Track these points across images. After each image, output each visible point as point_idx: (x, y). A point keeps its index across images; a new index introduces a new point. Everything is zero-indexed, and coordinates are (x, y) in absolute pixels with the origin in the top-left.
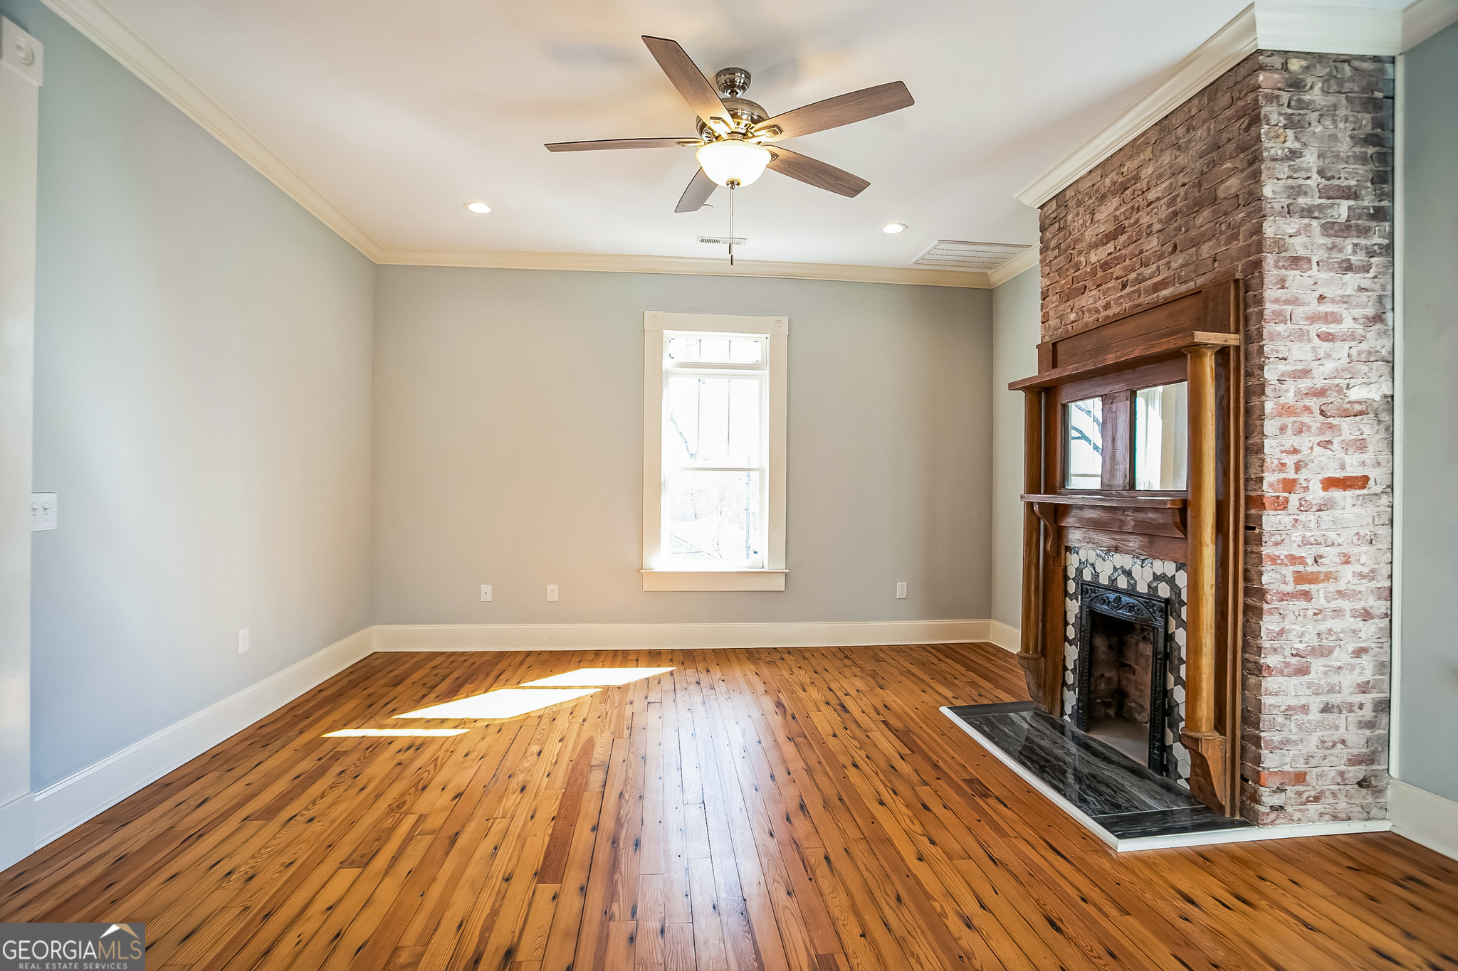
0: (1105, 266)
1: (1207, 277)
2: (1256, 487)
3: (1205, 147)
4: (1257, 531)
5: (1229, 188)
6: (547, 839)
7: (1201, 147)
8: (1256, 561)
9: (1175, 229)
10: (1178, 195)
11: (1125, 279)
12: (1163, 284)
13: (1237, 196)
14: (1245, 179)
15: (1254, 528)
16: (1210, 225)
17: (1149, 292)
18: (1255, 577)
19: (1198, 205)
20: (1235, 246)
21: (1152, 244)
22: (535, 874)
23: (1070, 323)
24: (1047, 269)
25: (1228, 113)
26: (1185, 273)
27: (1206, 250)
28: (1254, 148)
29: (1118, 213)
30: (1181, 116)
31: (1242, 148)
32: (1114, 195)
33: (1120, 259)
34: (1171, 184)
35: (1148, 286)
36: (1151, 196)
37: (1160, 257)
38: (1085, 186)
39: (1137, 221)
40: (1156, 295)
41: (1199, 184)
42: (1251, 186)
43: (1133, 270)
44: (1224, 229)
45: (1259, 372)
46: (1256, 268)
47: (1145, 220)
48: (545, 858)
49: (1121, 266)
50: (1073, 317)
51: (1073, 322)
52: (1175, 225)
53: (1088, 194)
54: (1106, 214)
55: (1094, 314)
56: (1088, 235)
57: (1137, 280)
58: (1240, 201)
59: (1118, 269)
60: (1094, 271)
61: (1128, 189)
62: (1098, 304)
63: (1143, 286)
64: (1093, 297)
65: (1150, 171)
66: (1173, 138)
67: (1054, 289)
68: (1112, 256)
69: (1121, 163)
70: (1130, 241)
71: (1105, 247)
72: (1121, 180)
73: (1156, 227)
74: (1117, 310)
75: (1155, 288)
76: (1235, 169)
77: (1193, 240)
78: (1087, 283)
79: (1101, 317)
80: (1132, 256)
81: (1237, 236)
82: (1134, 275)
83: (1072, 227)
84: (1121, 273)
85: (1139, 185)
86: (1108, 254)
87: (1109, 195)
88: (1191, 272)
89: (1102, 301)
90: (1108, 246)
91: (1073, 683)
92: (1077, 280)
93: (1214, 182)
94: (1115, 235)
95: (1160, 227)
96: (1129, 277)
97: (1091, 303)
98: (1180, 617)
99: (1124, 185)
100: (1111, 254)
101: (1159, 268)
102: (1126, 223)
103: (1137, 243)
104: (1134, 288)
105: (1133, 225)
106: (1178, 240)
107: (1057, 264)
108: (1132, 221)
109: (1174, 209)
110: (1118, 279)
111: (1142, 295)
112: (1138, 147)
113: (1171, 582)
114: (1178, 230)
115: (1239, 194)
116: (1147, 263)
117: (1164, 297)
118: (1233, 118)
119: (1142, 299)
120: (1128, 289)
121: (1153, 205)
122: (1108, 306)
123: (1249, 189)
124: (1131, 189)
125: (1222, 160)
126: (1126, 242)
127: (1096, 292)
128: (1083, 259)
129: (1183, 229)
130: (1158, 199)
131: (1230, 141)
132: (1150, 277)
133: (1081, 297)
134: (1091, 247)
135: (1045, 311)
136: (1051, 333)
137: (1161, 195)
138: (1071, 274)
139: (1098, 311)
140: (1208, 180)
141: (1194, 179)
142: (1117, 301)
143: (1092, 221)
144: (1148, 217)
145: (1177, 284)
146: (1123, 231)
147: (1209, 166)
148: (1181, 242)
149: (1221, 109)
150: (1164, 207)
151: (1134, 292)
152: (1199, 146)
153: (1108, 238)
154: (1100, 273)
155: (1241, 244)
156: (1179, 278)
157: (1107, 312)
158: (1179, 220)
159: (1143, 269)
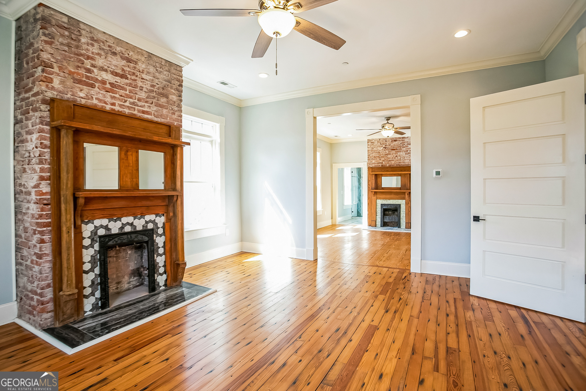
0: (112, 85)
1: (165, 120)
3: (166, 79)
6: (372, 341)
9: (153, 96)
10: (155, 86)
11: (126, 99)
12: (147, 113)
16: (167, 105)
17: (139, 111)
19: (163, 95)
20: (174, 116)
22: (378, 329)
25: (174, 76)
26: (157, 114)
27: (165, 111)
28: (181, 93)
29: (125, 69)
30: (158, 60)
31: (177, 89)
32: (122, 58)
33: (123, 88)
34: (153, 80)
35: (140, 109)
36: (144, 76)
37: (146, 102)
38: (101, 36)
39: (135, 80)
40: (143, 115)
41: (163, 89)
43: (131, 98)
44: (171, 109)
48: (374, 334)
49: (123, 91)
50: (82, 95)
51: (82, 98)
52: (153, 95)
53: (103, 43)
54: (117, 63)
55: (102, 103)
56: (100, 62)
57: (133, 104)
58: (176, 104)
59: (122, 92)
60: (104, 82)
61: (131, 63)
62: (106, 100)
63: (136, 107)
64: (102, 94)
65: (144, 66)
66: (155, 64)
67: (60, 68)
68: (118, 83)
69: (127, 48)
70: (130, 85)
71: (114, 77)
72: (127, 55)
73: (144, 89)
74: (121, 109)
75: (143, 112)
76: (175, 94)
77: (160, 105)
78: (97, 85)
79: (108, 107)
80: (130, 92)
81: (174, 114)
82: (132, 100)
83: (85, 46)
84: (123, 95)
85: (137, 66)
86: (116, 81)
87: (118, 55)
88: (159, 115)
89: (108, 100)
90: (116, 77)
91: (92, 292)
92: (87, 77)
93: (168, 92)
94: (123, 76)
95: (146, 90)
96: (128, 99)
97: (100, 96)
98: (157, 233)
99: (129, 60)
100: (117, 82)
101: (145, 106)
102: (129, 76)
103: (134, 89)
104: (131, 106)
105: (133, 80)
106: (154, 101)
107: (65, 55)
108: (133, 78)
109: (153, 89)
110: (121, 96)
111: (136, 111)
112: (138, 52)
113: (153, 222)
114: (154, 97)
115: (176, 102)
116: (139, 100)
117: (148, 118)
118: (176, 79)
119: (136, 112)
120: (127, 104)
121: (144, 80)
122: (113, 104)
123: (178, 103)
124: (133, 65)
125: (171, 88)
126: (128, 83)
127: (105, 93)
128: (95, 70)
129: (156, 98)
130: (147, 80)
131: (174, 84)
132: (140, 107)
133: (90, 88)
134: (102, 69)
135: (46, 75)
136: (55, 93)
137: (148, 79)
138: (82, 71)
139: (105, 103)
140: (166, 90)
141: (161, 86)
142: (120, 106)
143: (106, 58)
144: (141, 83)
145: (153, 116)
146: (127, 78)
147: (167, 86)
148: (155, 102)
149: (172, 73)
150: (149, 85)
151: (132, 107)
152: (164, 77)
153: (116, 74)
154: (108, 86)
155: (176, 117)
156: (154, 115)
157: (113, 107)
158: (154, 94)
159: (136, 101)
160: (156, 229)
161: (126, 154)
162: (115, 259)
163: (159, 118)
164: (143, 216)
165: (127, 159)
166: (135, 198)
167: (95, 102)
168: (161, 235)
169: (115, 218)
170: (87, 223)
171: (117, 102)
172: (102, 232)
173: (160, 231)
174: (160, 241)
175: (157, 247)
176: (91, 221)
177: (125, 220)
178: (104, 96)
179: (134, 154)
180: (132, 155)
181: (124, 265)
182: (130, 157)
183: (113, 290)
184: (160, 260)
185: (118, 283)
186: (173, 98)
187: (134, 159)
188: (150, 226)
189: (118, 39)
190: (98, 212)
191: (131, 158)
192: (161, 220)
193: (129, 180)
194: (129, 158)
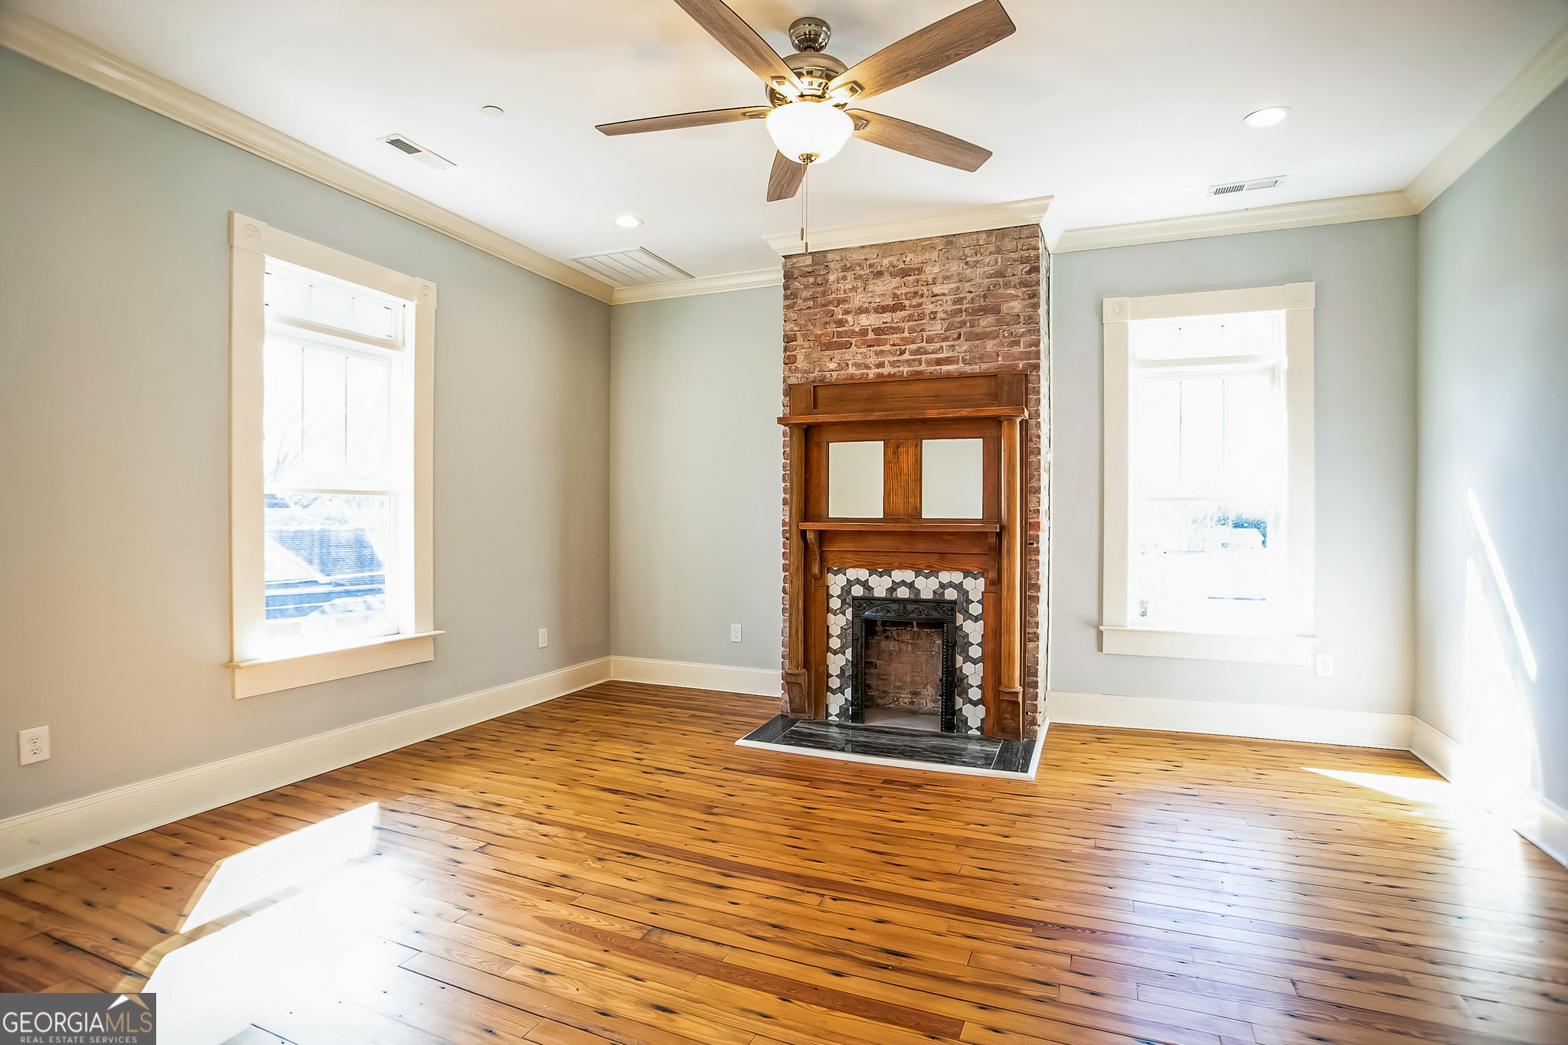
0: (877, 331)
1: (992, 365)
2: (1034, 516)
3: (992, 272)
4: (1035, 545)
5: (1013, 308)
7: (990, 270)
8: (1035, 565)
9: (960, 322)
10: (965, 298)
11: (903, 348)
12: (948, 361)
13: (1018, 315)
14: (1027, 306)
15: (1032, 544)
16: (994, 328)
17: (928, 363)
18: (1034, 576)
19: (985, 311)
20: (1016, 350)
21: (937, 328)
23: (829, 371)
24: (793, 315)
25: (1014, 255)
26: (970, 358)
27: (990, 345)
28: (1034, 288)
29: (898, 292)
30: (969, 241)
31: (1023, 284)
32: (893, 275)
33: (899, 330)
34: (958, 288)
35: (931, 359)
36: (937, 289)
37: (945, 339)
38: (857, 257)
39: (920, 305)
40: (939, 367)
41: (985, 297)
42: (1032, 313)
43: (913, 342)
44: (1006, 335)
45: (1037, 439)
46: (1035, 369)
47: (929, 307)
49: (898, 335)
50: (832, 366)
51: (833, 371)
52: (960, 319)
53: (860, 265)
54: (883, 289)
55: (862, 369)
56: (858, 300)
57: (918, 351)
58: (1021, 319)
59: (895, 337)
60: (864, 332)
61: (910, 275)
62: (868, 361)
63: (924, 357)
64: (861, 353)
65: (936, 270)
66: (961, 254)
67: (805, 336)
68: (888, 325)
69: (901, 252)
70: (910, 318)
71: (880, 316)
72: (902, 266)
73: (940, 315)
74: (893, 370)
75: (939, 362)
76: (1018, 296)
77: (977, 335)
78: (853, 341)
79: (872, 373)
80: (912, 330)
81: (1017, 343)
82: (914, 347)
83: (834, 287)
84: (898, 341)
85: (923, 277)
86: (883, 322)
87: (886, 273)
88: (976, 358)
89: (873, 360)
90: (884, 315)
91: (841, 686)
92: (840, 335)
93: (999, 299)
94: (893, 309)
95: (944, 316)
96: (908, 347)
97: (859, 359)
98: (968, 612)
99: (905, 273)
100: (886, 323)
101: (942, 348)
102: (907, 303)
103: (918, 322)
104: (913, 357)
105: (915, 307)
106: (963, 331)
107: (810, 314)
108: (914, 303)
109: (959, 306)
110: (894, 345)
111: (923, 365)
112: (923, 247)
113: (959, 587)
114: (963, 324)
115: (1021, 314)
116: (930, 340)
117: (948, 372)
118: (1017, 261)
119: (923, 367)
120: (906, 356)
121: (938, 298)
122: (881, 365)
123: (1028, 314)
124: (914, 277)
125: (1007, 285)
126: (905, 317)
127: (865, 350)
128: (849, 318)
129: (968, 324)
130: (944, 294)
131: (1014, 275)
132: (933, 353)
133: (844, 350)
134: (862, 311)
135: (789, 354)
136: (799, 375)
137: (946, 292)
138: (832, 328)
139: (868, 367)
140: (993, 296)
141: (981, 291)
142: (893, 364)
143: (865, 289)
144: (932, 305)
145: (961, 364)
146: (903, 308)
147: (995, 286)
148: (965, 333)
149: (1007, 250)
150: (950, 303)
151: (913, 360)
152: (986, 269)
153: (882, 309)
154: (871, 336)
155: (1022, 349)
156: (964, 360)
157: (880, 370)
158: (964, 316)
159: (924, 344)
160: (964, 604)
161: (896, 453)
162: (910, 646)
163: (976, 364)
164: (934, 573)
165: (898, 462)
166: (912, 534)
167: (852, 370)
168: (976, 617)
169: (880, 570)
170: (836, 573)
171: (886, 359)
172: (858, 591)
173: (976, 609)
174: (974, 631)
175: (965, 641)
176: (841, 570)
177: (898, 575)
178: (865, 356)
179: (911, 451)
180: (907, 452)
181: (926, 665)
182: (903, 457)
183: (905, 703)
184: (973, 672)
185: (915, 694)
186: (1011, 307)
187: (911, 458)
188: (951, 594)
189: (885, 244)
190: (849, 556)
191: (906, 459)
192: (976, 587)
193: (901, 501)
194: (901, 460)
